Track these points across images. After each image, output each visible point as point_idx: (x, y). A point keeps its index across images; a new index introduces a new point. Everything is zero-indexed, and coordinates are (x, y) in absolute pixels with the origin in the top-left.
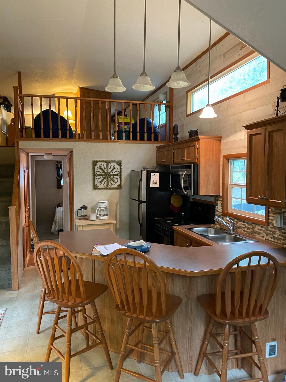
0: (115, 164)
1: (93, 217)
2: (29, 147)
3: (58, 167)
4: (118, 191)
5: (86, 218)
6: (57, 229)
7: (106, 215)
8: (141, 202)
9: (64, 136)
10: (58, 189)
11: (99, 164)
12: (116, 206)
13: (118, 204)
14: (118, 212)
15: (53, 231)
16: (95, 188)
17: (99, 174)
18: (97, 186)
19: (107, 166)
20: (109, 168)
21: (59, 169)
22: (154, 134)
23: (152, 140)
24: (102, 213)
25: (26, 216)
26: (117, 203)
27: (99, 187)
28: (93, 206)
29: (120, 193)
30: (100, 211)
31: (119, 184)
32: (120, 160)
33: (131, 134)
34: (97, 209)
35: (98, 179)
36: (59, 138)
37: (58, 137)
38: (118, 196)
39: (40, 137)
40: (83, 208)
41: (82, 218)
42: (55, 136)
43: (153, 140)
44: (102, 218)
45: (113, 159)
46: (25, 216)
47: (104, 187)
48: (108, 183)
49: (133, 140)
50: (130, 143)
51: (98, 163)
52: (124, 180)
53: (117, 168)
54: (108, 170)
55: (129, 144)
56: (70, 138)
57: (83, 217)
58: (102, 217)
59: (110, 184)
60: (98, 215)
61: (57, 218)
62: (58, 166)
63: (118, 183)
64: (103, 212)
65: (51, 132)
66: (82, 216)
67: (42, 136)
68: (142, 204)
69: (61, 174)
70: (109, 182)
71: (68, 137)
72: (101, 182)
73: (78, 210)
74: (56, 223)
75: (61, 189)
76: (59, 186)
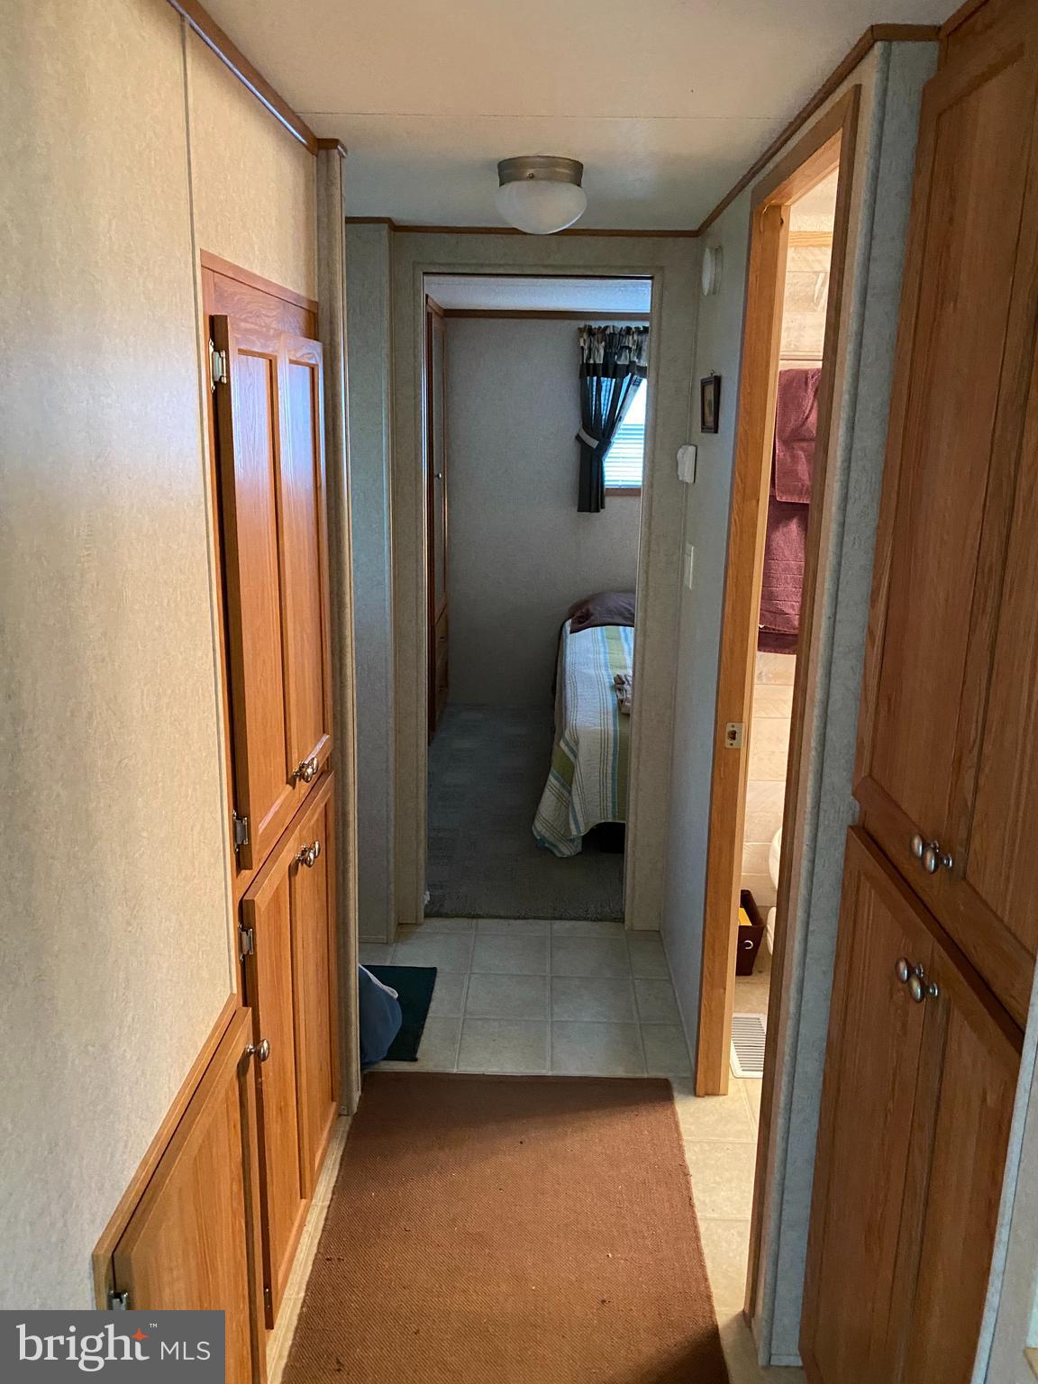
3: (588, 364)
6: (578, 828)
10: (579, 510)
15: (547, 835)
21: (599, 383)
61: (577, 743)
62: (589, 358)
69: (605, 411)
74: (567, 780)
75: (598, 511)
76: (591, 493)
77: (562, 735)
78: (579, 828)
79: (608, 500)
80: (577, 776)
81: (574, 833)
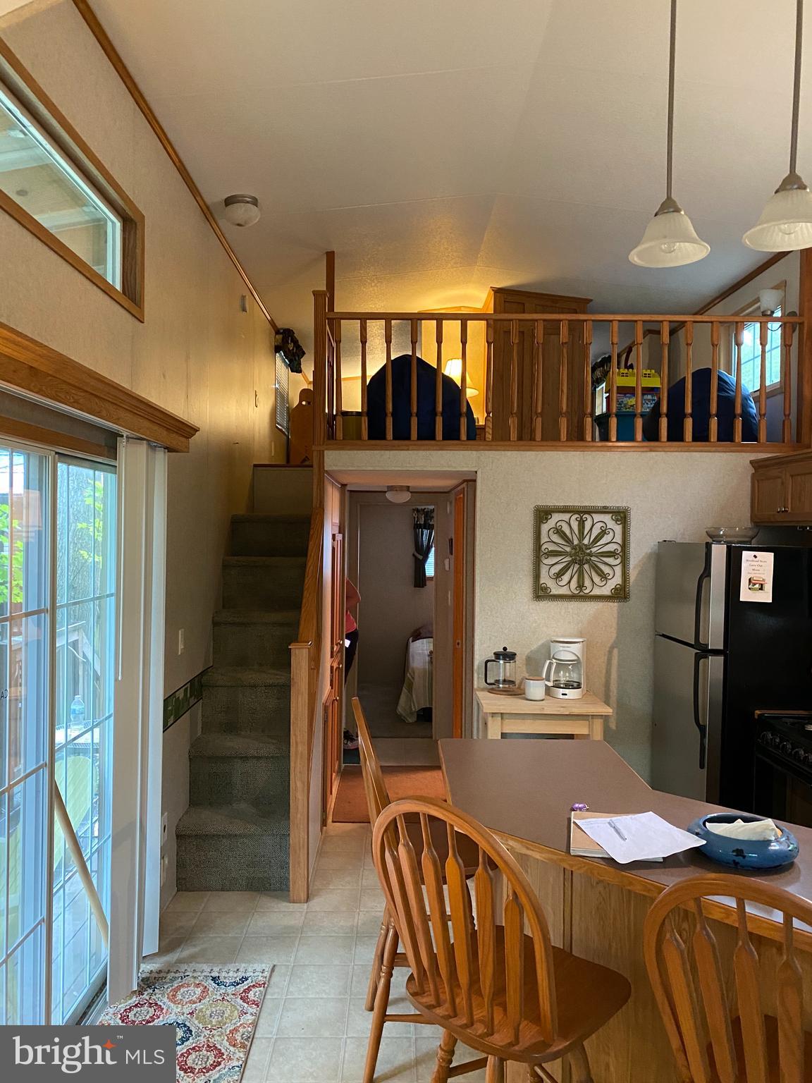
0: (607, 518)
1: (536, 689)
2: (350, 469)
3: (417, 524)
4: (614, 606)
5: (512, 689)
7: (575, 684)
8: (704, 652)
9: (451, 434)
10: (415, 587)
11: (556, 517)
12: (606, 658)
13: (616, 651)
14: (614, 675)
15: (402, 712)
16: (541, 593)
17: (552, 551)
18: (546, 588)
19: (582, 524)
20: (585, 533)
21: (422, 531)
22: (743, 420)
23: (737, 441)
24: (563, 677)
25: (335, 668)
26: (612, 648)
27: (554, 592)
28: (531, 651)
29: (621, 616)
30: (557, 672)
31: (621, 583)
32: (624, 504)
33: (664, 422)
34: (548, 661)
35: (551, 566)
36: (437, 439)
37: (432, 437)
38: (615, 625)
39: (383, 437)
40: (501, 657)
41: (499, 687)
42: (427, 435)
43: (740, 439)
44: (563, 694)
45: (600, 504)
46: (332, 667)
47: (569, 593)
48: (583, 579)
49: (670, 439)
50: (660, 449)
51: (553, 514)
52: (637, 572)
53: (611, 534)
54: (584, 539)
55: (654, 454)
56: (469, 439)
57: (501, 686)
58: (562, 691)
59: (587, 583)
60: (550, 684)
61: (414, 673)
62: (417, 521)
63: (616, 580)
64: (567, 675)
65: (414, 421)
66: (498, 681)
67: (390, 434)
68: (706, 657)
69: (425, 543)
70: (586, 575)
71: (464, 436)
72: (559, 575)
73: (487, 662)
74: (410, 689)
75: (423, 587)
76: (420, 579)
77: (408, 670)
78: (416, 708)
79: (428, 583)
80: (414, 687)
81: (413, 709)
